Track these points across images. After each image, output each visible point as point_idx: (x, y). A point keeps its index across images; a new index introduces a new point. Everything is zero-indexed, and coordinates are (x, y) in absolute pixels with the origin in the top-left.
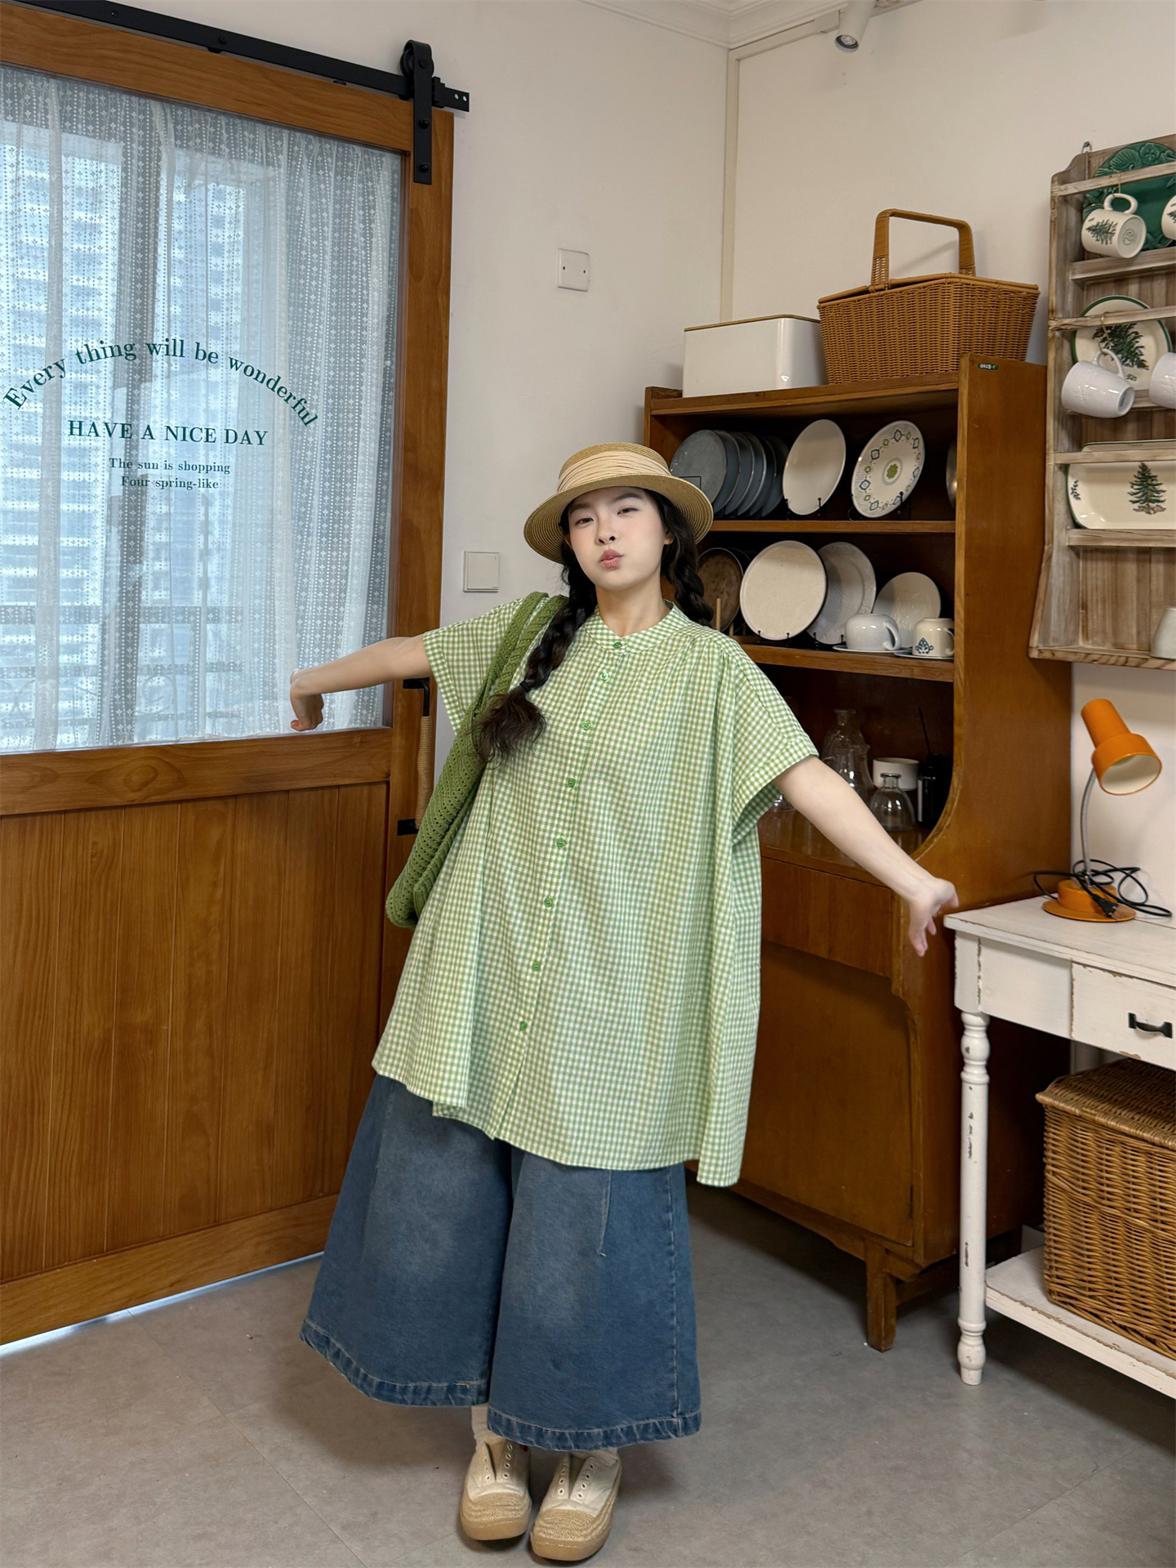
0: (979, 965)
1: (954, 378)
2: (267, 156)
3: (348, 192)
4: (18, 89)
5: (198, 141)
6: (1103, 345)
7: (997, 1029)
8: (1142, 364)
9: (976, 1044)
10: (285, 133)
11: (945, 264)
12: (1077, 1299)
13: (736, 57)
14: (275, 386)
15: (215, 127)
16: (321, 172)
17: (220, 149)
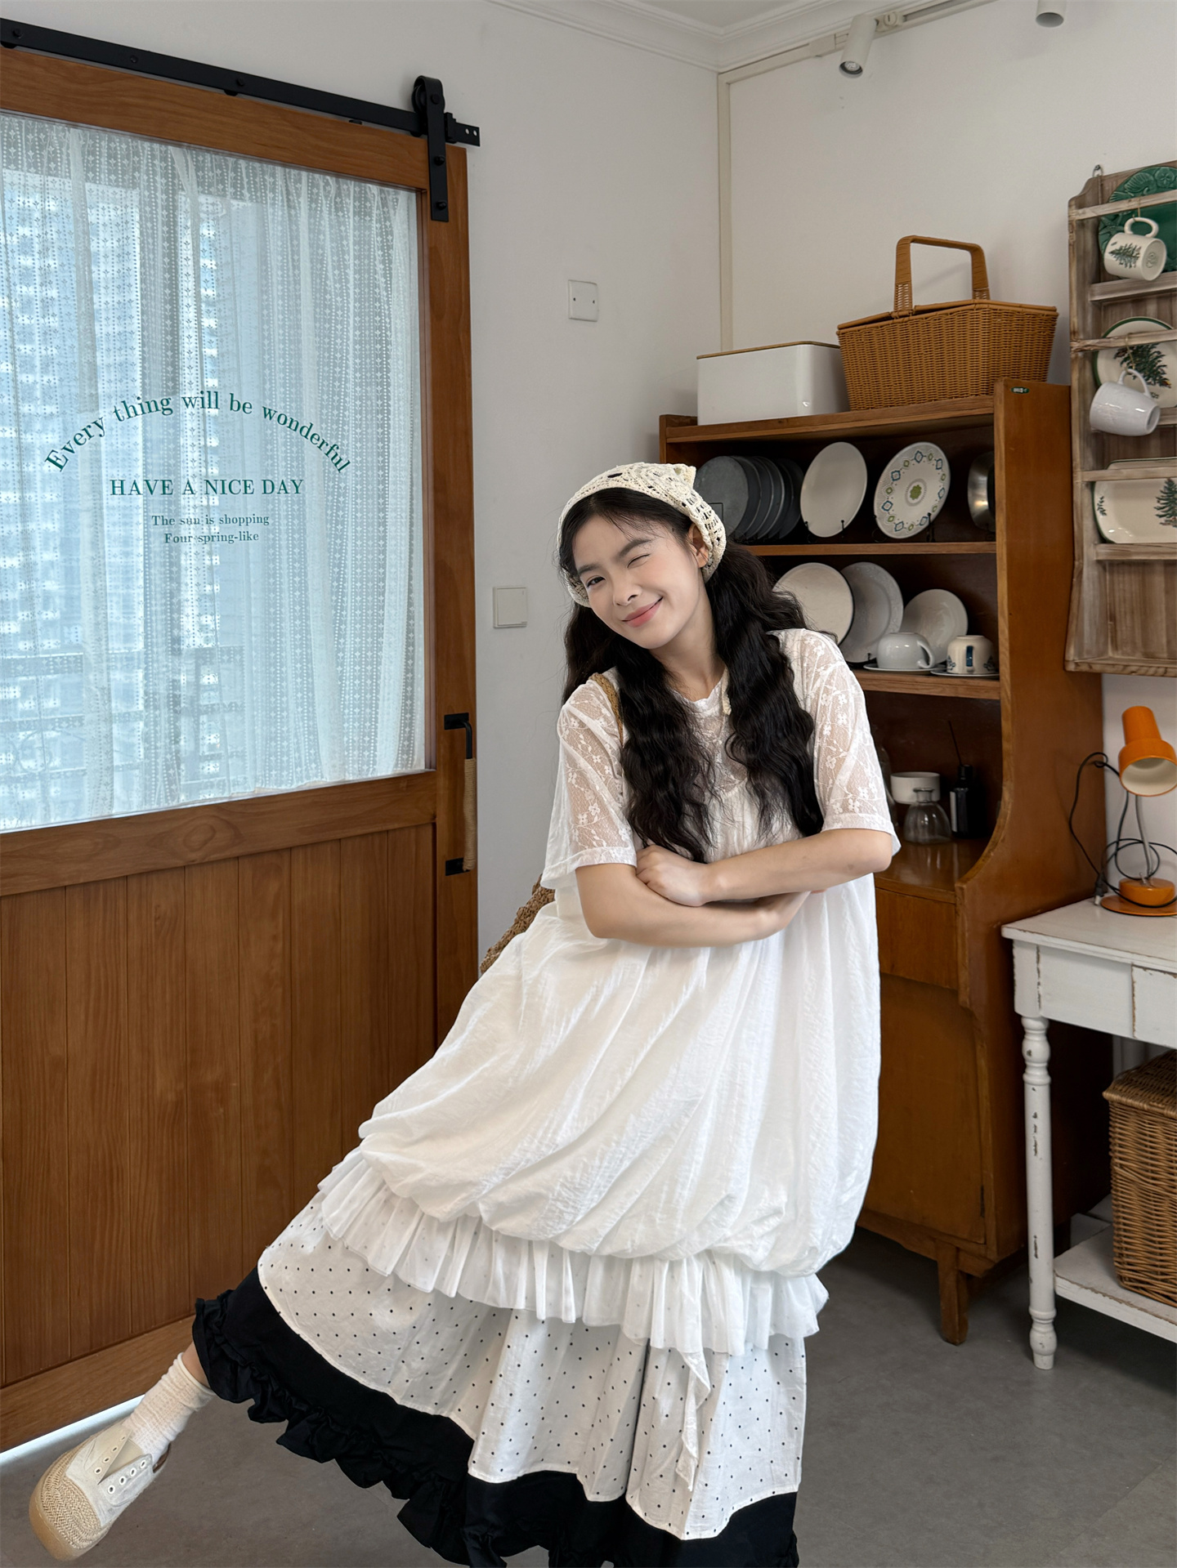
0: (1039, 972)
1: (989, 403)
2: (288, 200)
3: (367, 233)
4: (40, 140)
5: (220, 187)
6: (1125, 364)
8: (1164, 383)
9: (1036, 1047)
10: (304, 174)
12: (1148, 1283)
13: (726, 81)
14: (306, 432)
15: (236, 172)
16: (340, 214)
17: (242, 194)
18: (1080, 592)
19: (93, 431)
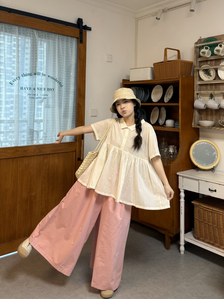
0: (183, 181)
1: (179, 78)
2: (54, 39)
3: (68, 45)
5: (42, 37)
7: (186, 192)
8: (211, 76)
9: (182, 195)
10: (57, 35)
11: (175, 58)
12: (200, 238)
13: (137, 20)
14: (55, 80)
15: (45, 34)
16: (64, 42)
17: (46, 38)
18: (195, 113)
19: (18, 78)
